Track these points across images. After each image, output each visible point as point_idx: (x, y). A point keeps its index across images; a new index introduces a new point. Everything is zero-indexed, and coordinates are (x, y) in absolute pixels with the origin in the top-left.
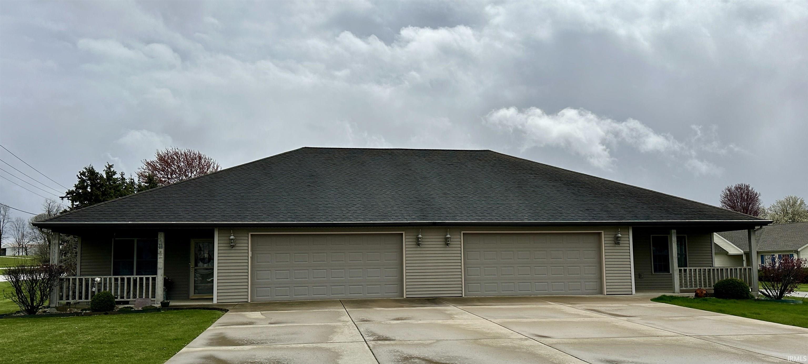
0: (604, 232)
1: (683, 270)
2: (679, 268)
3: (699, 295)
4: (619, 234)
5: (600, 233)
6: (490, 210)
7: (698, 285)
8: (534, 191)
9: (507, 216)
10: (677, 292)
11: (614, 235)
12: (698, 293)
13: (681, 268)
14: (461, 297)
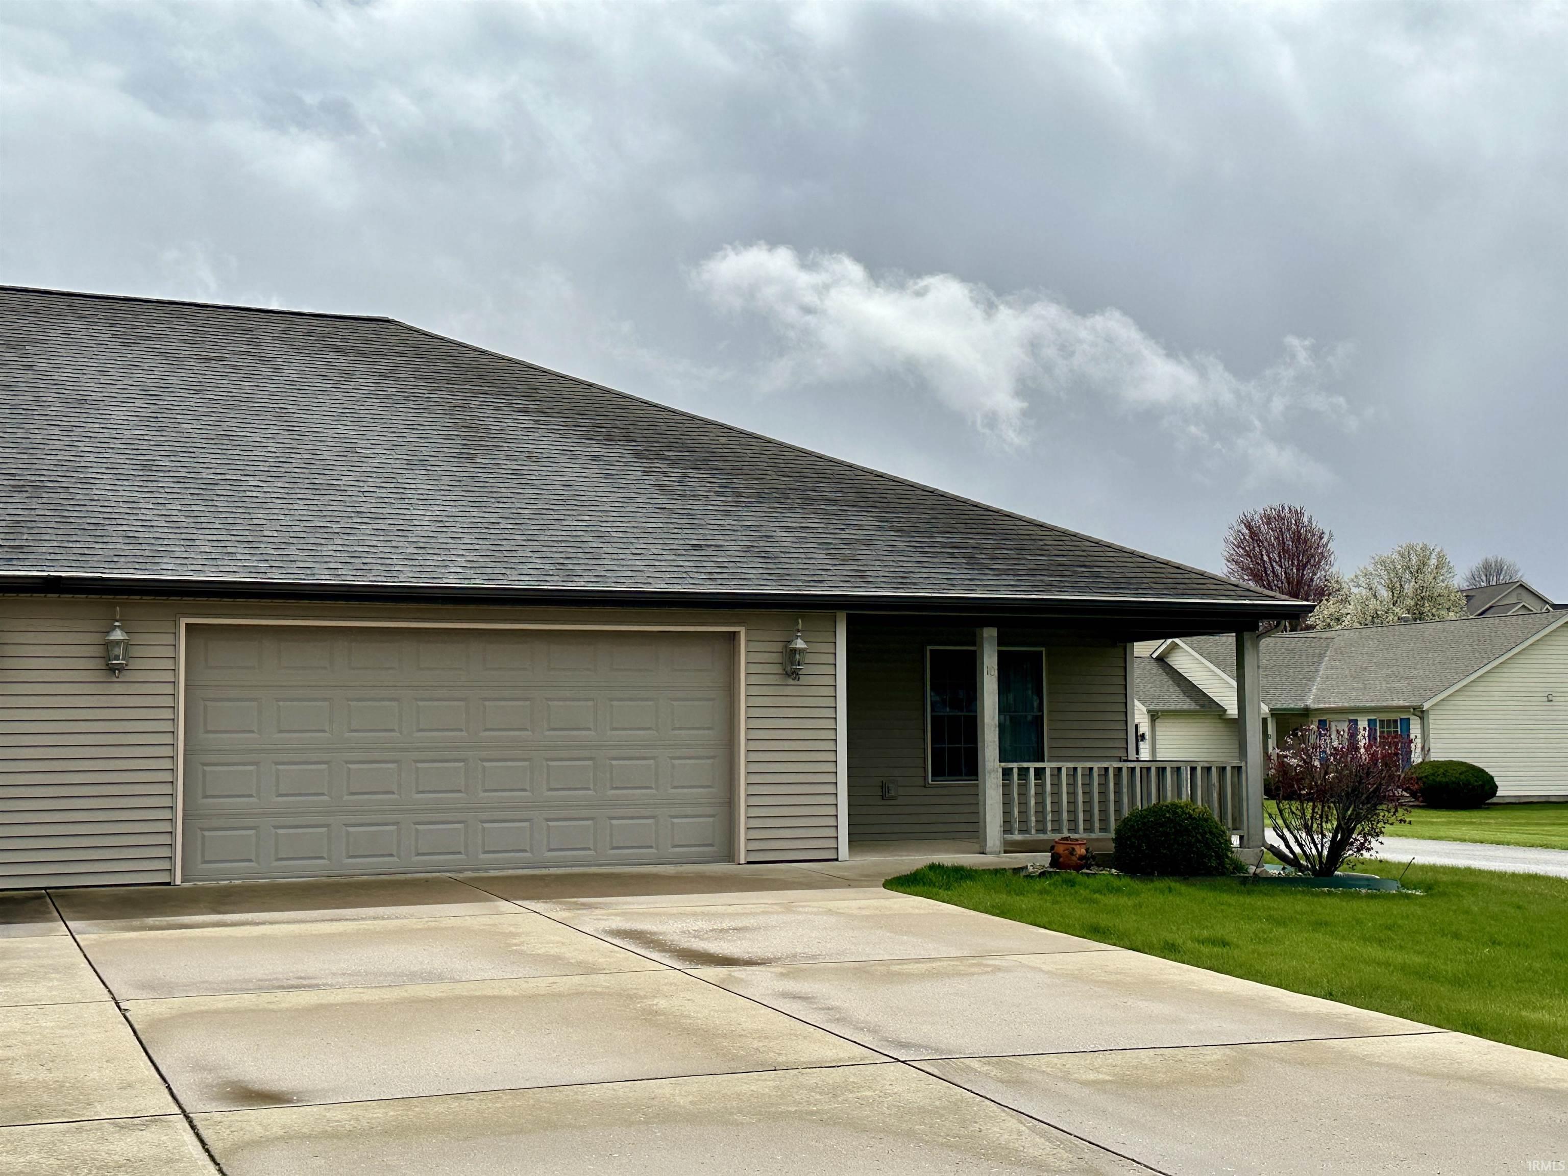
0: (747, 630)
1: (1015, 771)
2: (1003, 764)
3: (1061, 860)
4: (799, 640)
5: (735, 632)
6: (318, 535)
7: (1065, 823)
8: (515, 472)
9: (379, 561)
10: (994, 850)
11: (784, 644)
12: (1060, 856)
13: (1010, 765)
14: (168, 884)
